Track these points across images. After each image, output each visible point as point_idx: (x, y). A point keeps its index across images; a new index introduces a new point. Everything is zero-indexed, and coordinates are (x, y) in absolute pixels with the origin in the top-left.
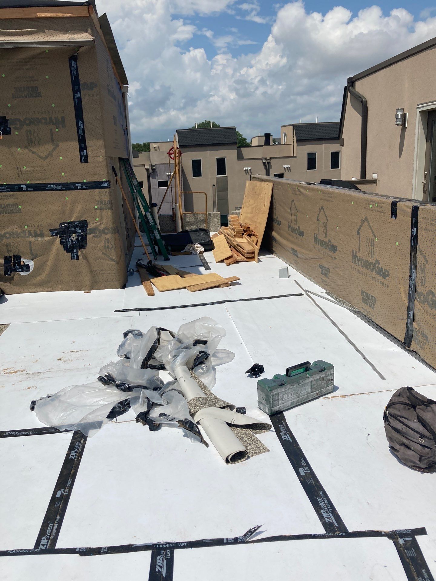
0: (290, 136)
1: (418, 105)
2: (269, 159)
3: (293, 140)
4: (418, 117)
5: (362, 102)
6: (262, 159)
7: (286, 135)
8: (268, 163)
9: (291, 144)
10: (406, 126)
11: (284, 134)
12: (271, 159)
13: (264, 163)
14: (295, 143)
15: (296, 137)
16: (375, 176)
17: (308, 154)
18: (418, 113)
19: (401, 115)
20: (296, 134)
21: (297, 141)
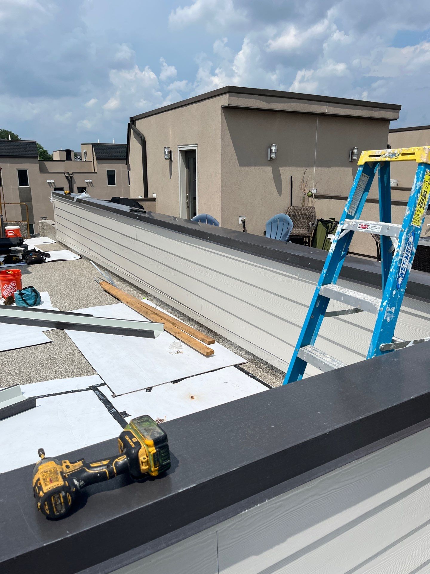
0: (89, 154)
1: (178, 146)
2: (71, 173)
3: (93, 157)
4: (179, 155)
5: (141, 137)
6: (64, 173)
7: (86, 152)
8: (71, 177)
9: (91, 161)
10: (172, 160)
11: (84, 152)
12: (73, 173)
13: (67, 177)
14: (95, 161)
15: (96, 155)
16: (154, 196)
17: (108, 171)
18: (179, 151)
19: (168, 152)
20: (95, 152)
21: (97, 159)
